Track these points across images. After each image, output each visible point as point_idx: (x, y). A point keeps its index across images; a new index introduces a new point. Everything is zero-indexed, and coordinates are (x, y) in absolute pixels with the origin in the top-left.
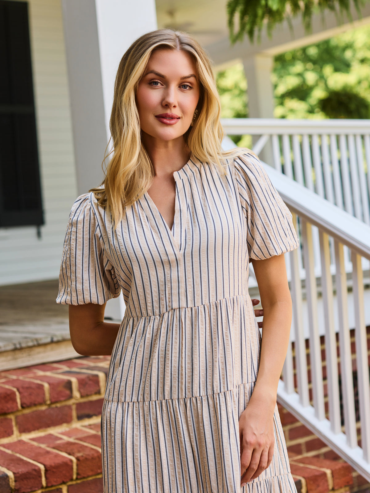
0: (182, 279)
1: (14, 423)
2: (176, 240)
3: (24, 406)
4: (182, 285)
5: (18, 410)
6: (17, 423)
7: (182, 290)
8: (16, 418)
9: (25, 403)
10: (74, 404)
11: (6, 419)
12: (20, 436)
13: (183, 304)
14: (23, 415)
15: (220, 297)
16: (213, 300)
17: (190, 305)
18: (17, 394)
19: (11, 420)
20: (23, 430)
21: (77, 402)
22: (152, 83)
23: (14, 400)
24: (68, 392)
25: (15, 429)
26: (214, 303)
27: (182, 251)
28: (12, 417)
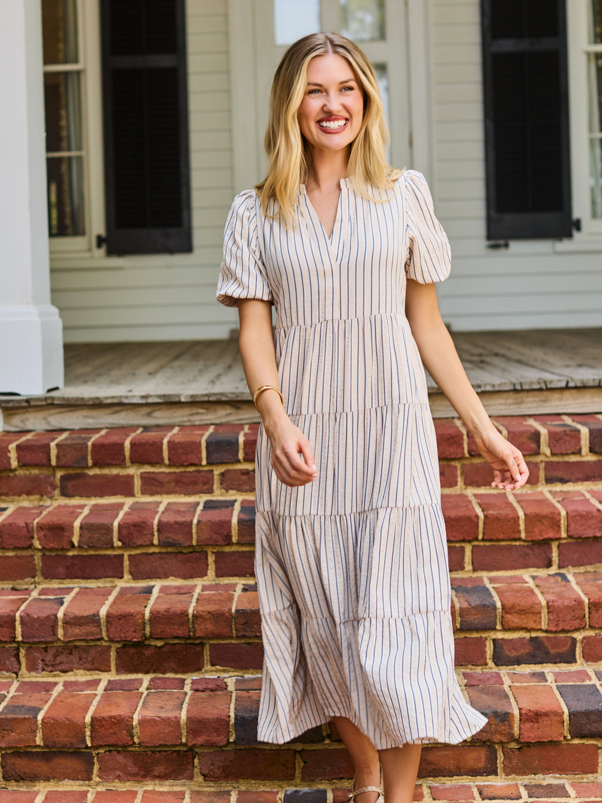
0: (337, 290)
1: (459, 473)
2: (333, 249)
3: (473, 453)
4: (337, 296)
5: (462, 458)
6: (463, 473)
7: (337, 301)
8: (463, 466)
9: (473, 451)
10: (542, 461)
11: (449, 466)
12: (466, 489)
13: (337, 315)
14: (472, 464)
15: (375, 311)
16: (367, 313)
17: (344, 316)
18: (465, 437)
19: (456, 467)
20: (469, 483)
21: (547, 460)
23: (461, 445)
24: (534, 446)
25: (460, 480)
26: (368, 318)
27: (338, 262)
28: (457, 464)
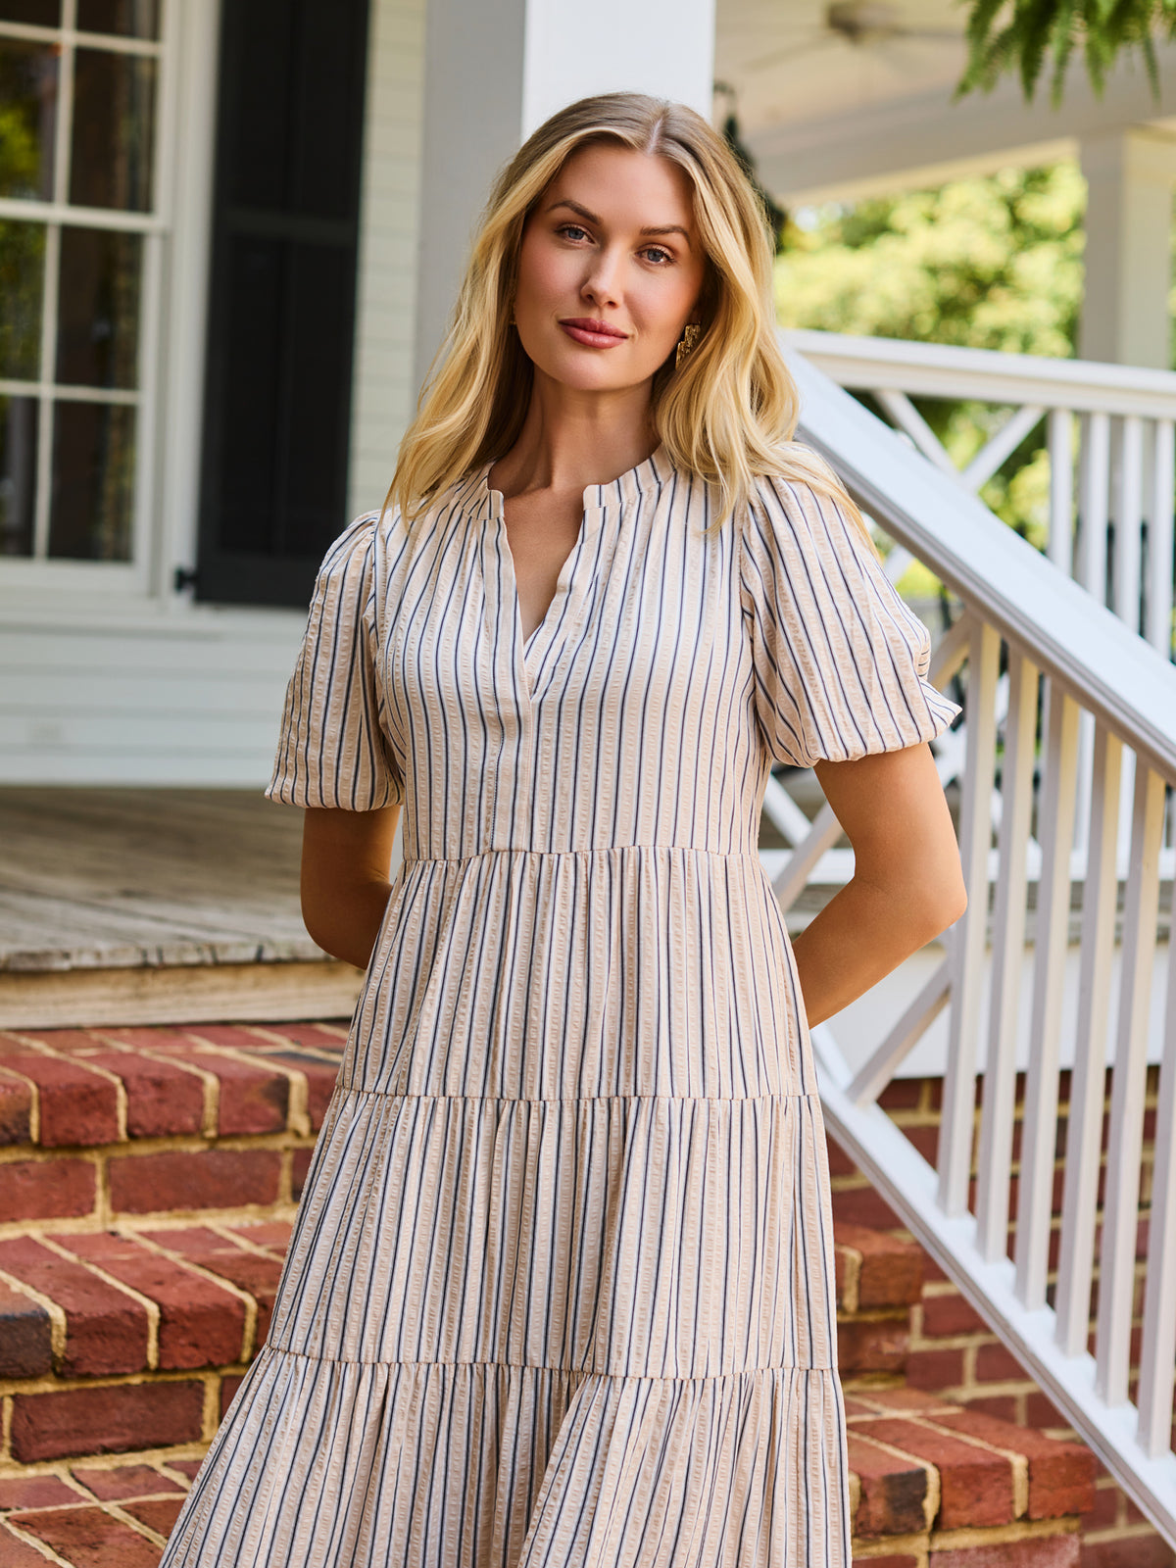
0: (527, 774)
1: (99, 1180)
2: (528, 669)
3: (137, 1131)
4: (525, 788)
5: (116, 1143)
6: (109, 1180)
7: (523, 804)
8: (109, 1163)
9: (139, 1125)
10: (287, 1149)
11: (79, 1163)
12: (114, 1219)
13: (521, 841)
14: (131, 1158)
15: (624, 839)
16: (602, 842)
17: (539, 846)
18: (121, 1092)
19: (93, 1166)
20: (124, 1204)
21: (298, 1144)
22: (565, 232)
23: (110, 1111)
24: (274, 1111)
25: (101, 1196)
26: (604, 853)
27: (537, 698)
28: (96, 1159)
